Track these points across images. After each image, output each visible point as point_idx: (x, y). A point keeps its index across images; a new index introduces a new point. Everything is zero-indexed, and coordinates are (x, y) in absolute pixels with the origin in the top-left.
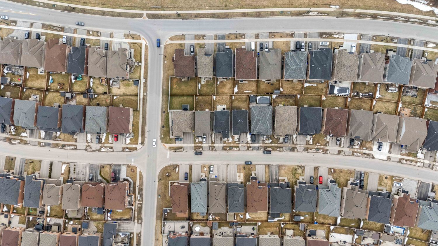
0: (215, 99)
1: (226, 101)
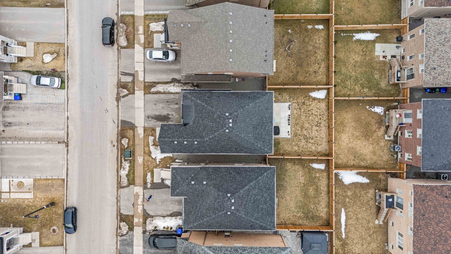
0: (314, 94)
1: (306, 138)
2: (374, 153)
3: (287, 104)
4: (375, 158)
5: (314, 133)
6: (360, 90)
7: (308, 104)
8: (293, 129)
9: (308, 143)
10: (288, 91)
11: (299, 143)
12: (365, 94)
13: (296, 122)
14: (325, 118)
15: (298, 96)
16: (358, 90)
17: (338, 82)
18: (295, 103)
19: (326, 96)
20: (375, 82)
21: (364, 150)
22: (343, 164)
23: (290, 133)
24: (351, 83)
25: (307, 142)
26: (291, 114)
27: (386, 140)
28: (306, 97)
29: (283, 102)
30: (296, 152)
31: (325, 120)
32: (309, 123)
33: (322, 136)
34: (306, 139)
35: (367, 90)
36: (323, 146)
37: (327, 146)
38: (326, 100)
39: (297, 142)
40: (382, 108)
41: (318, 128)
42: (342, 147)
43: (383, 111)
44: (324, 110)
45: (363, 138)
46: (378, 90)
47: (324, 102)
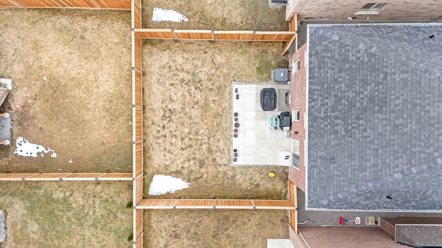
0: (178, 184)
1: (196, 82)
2: (37, 46)
3: (241, 161)
4: (35, 34)
5: (178, 94)
6: (71, 195)
7: (192, 162)
8: (226, 104)
9: (191, 71)
10: (238, 194)
11: (213, 71)
12: (60, 187)
13: (219, 120)
14: (153, 131)
15: (214, 180)
16: (76, 194)
17: (123, 213)
18: (220, 165)
19: (151, 180)
20: (38, 214)
21: (61, 53)
22: (109, 21)
23: (235, 94)
24: (94, 212)
25: (194, 74)
26: (230, 139)
27: (10, 77)
28: (197, 179)
29: (250, 167)
30: (220, 50)
31: (153, 124)
32: (190, 118)
33: (160, 87)
34: (197, 80)
35: (55, 196)
36: (158, 65)
37: (149, 63)
38: (150, 171)
39: (218, 73)
40: (20, 154)
41: (170, 107)
42: (112, 61)
43: (17, 145)
44: (156, 147)
45: (63, 82)
46: (29, 196)
47: (156, 166)
